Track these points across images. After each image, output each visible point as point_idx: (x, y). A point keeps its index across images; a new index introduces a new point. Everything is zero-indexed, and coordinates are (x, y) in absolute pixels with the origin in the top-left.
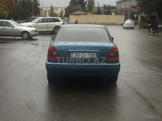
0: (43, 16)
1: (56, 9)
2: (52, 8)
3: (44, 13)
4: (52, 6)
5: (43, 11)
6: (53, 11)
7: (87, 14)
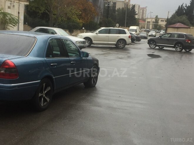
0: (146, 28)
1: (161, 21)
2: (157, 19)
3: (147, 24)
4: (157, 17)
5: (146, 23)
6: (158, 23)
7: (190, 28)
